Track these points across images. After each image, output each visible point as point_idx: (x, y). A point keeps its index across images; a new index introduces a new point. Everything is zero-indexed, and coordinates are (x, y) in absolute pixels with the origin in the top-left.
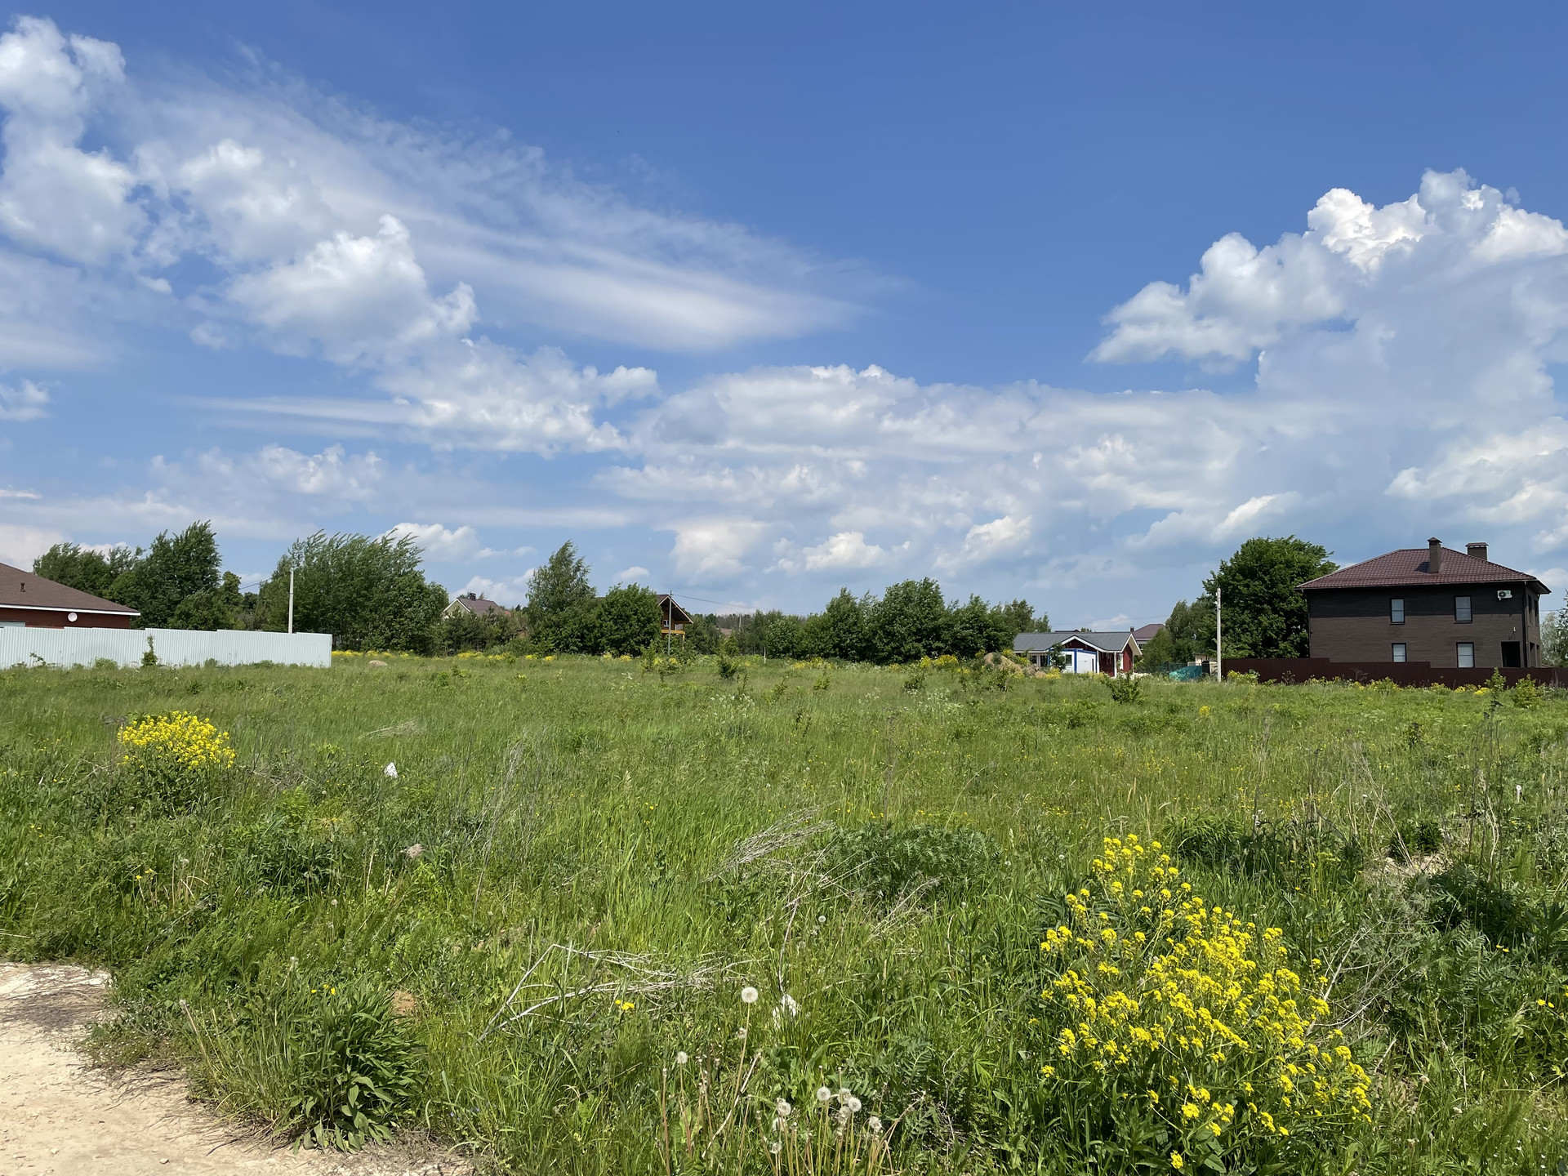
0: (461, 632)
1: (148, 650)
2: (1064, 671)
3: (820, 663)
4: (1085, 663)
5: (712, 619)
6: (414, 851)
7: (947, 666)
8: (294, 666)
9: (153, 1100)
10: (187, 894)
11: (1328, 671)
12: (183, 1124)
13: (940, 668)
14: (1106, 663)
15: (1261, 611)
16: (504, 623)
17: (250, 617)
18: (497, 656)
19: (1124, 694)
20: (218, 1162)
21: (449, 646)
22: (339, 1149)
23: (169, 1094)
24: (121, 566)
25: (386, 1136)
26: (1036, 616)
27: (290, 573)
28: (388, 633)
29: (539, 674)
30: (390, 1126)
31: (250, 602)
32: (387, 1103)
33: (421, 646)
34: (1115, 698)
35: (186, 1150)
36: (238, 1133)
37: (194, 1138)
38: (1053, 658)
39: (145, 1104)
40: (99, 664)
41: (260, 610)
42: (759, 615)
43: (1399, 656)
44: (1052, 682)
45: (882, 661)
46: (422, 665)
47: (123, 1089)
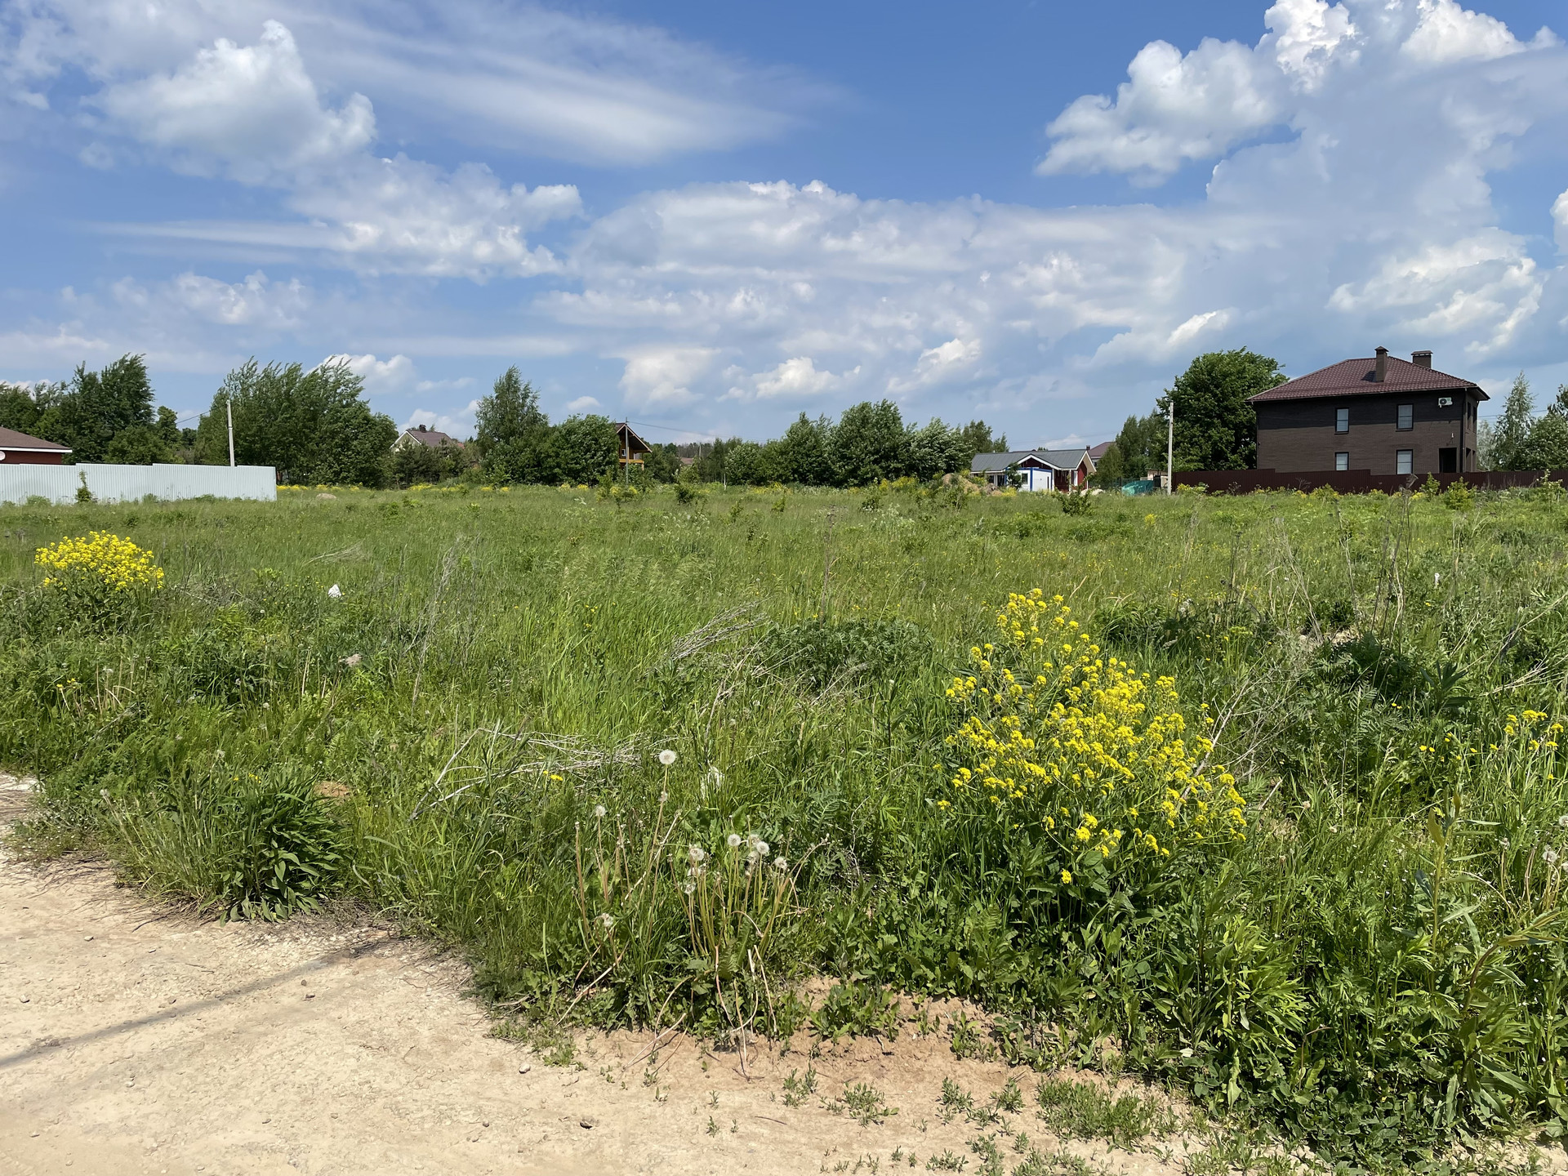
0: (413, 465)
1: (81, 485)
2: (1020, 490)
3: (779, 487)
4: (1041, 481)
5: (672, 448)
6: (353, 660)
7: (905, 488)
8: (238, 500)
9: (79, 887)
10: (114, 704)
11: (1275, 481)
12: (109, 906)
13: (898, 490)
14: (1061, 480)
15: (1210, 425)
16: (457, 455)
17: (191, 453)
18: (451, 486)
19: (1073, 507)
20: (145, 937)
21: (402, 479)
22: (266, 920)
23: (96, 881)
24: (48, 402)
25: (314, 906)
26: (994, 437)
27: (226, 406)
28: (336, 468)
29: (494, 503)
30: (318, 898)
31: (189, 438)
32: (314, 877)
33: (371, 478)
34: (1066, 511)
35: (112, 928)
36: (165, 911)
37: (120, 918)
38: (1010, 478)
39: (71, 891)
40: (31, 501)
41: (200, 445)
42: (718, 443)
43: (1341, 464)
44: (1007, 500)
45: (839, 484)
46: (373, 497)
47: (49, 879)
